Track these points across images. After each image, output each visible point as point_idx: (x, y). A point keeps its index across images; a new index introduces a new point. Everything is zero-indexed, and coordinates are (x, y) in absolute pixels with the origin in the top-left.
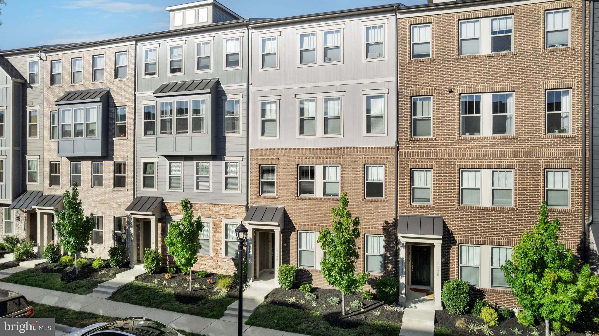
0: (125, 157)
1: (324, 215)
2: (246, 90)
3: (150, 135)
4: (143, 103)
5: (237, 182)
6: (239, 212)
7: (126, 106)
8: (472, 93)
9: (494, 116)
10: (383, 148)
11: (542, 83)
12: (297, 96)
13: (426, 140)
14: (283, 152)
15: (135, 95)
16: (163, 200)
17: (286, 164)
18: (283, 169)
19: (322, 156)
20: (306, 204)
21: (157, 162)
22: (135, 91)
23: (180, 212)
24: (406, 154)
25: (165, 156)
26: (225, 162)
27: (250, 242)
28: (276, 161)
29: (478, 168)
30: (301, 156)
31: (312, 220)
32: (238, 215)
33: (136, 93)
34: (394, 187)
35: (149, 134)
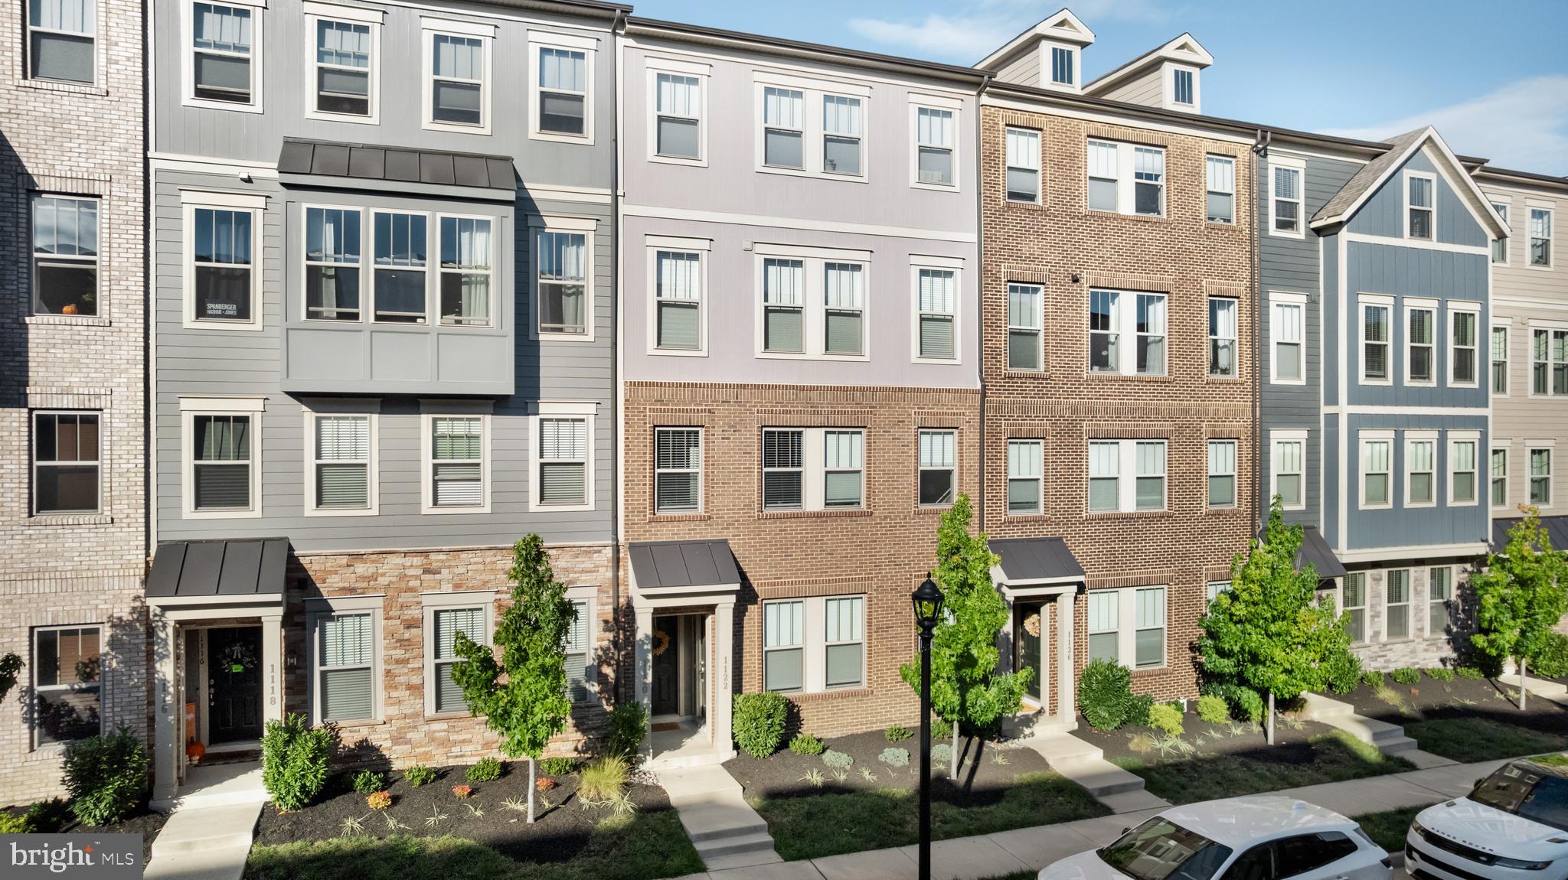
0: (98, 396)
1: (830, 554)
2: (609, 211)
3: (223, 316)
4: (186, 196)
5: (582, 477)
6: (588, 565)
7: (100, 196)
8: (1108, 288)
9: (1138, 337)
10: (956, 391)
11: (1204, 283)
12: (758, 248)
13: (1034, 379)
14: (722, 395)
15: (146, 160)
16: (291, 549)
17: (730, 427)
18: (723, 438)
19: (823, 407)
20: (784, 530)
21: (258, 416)
22: (146, 148)
23: (365, 585)
24: (1000, 407)
25: (299, 396)
26: (537, 418)
27: (646, 647)
28: (704, 419)
29: (1114, 438)
30: (771, 406)
31: (799, 570)
32: (584, 577)
33: (150, 154)
34: (977, 479)
35: (220, 312)
